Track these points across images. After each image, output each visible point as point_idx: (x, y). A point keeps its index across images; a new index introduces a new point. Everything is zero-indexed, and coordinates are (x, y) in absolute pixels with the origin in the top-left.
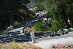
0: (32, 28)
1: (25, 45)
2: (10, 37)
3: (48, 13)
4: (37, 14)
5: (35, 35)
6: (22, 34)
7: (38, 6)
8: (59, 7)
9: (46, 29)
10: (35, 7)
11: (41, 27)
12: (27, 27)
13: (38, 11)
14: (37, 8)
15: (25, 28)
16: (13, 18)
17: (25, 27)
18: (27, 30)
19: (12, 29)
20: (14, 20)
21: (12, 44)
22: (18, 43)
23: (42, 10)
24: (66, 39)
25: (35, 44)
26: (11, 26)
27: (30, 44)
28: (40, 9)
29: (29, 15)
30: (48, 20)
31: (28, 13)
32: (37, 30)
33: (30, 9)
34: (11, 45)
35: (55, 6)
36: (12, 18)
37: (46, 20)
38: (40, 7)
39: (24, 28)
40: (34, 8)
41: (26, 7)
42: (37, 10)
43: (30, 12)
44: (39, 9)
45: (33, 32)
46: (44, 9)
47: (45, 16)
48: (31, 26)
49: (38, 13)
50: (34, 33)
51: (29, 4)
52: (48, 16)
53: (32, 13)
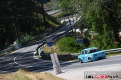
0: (54, 47)
1: (41, 77)
3: (83, 21)
5: (59, 60)
6: (35, 57)
9: (79, 48)
10: (58, 9)
12: (44, 44)
13: (65, 16)
14: (63, 10)
15: (41, 46)
16: (19, 29)
17: (40, 44)
18: (45, 50)
19: (17, 47)
20: (21, 31)
21: (19, 75)
22: (29, 72)
23: (72, 14)
24: (115, 67)
25: (59, 76)
26: (15, 43)
27: (51, 75)
28: (68, 12)
29: (48, 23)
30: (82, 32)
31: (47, 20)
32: (63, 51)
33: (49, 13)
34: (16, 76)
36: (16, 28)
37: (80, 32)
38: (69, 9)
39: (39, 47)
40: (57, 11)
41: (42, 8)
42: (62, 14)
44: (66, 13)
45: (56, 54)
46: (76, 13)
47: (77, 25)
48: (52, 43)
49: (64, 20)
50: (58, 56)
51: (49, 3)
52: (83, 24)
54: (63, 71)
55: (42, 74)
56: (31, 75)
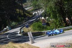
0: (30, 28)
1: (23, 46)
2: (7, 38)
3: (45, 12)
4: (34, 13)
5: (33, 35)
6: (19, 34)
7: (35, 5)
8: (56, 5)
9: (43, 28)
10: (31, 6)
11: (39, 27)
12: (24, 27)
13: (35, 10)
15: (22, 28)
16: (9, 19)
18: (24, 30)
19: (9, 29)
20: (10, 20)
22: (15, 43)
23: (39, 9)
25: (33, 45)
26: (7, 27)
27: (28, 45)
28: (37, 8)
29: (25, 15)
30: (45, 19)
31: (25, 13)
32: (35, 30)
33: (26, 9)
34: (8, 46)
35: (52, 4)
36: (8, 18)
37: (44, 19)
38: (37, 6)
41: (22, 6)
42: (33, 9)
43: (26, 11)
44: (35, 9)
46: (41, 8)
47: (42, 15)
48: (28, 26)
50: (32, 33)
51: (25, 3)
52: (45, 15)
53: (29, 13)
54: (35, 42)
55: (23, 44)
56: (17, 45)
